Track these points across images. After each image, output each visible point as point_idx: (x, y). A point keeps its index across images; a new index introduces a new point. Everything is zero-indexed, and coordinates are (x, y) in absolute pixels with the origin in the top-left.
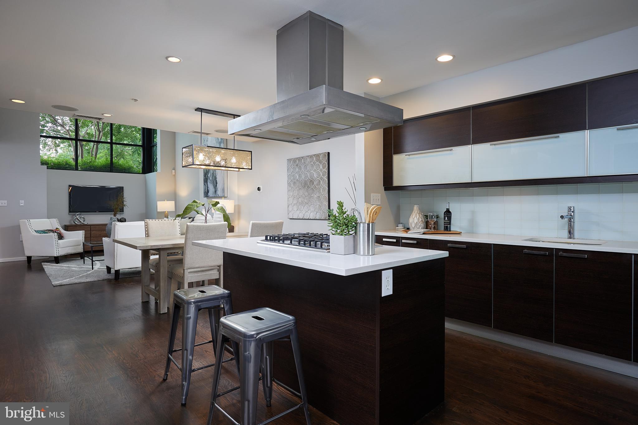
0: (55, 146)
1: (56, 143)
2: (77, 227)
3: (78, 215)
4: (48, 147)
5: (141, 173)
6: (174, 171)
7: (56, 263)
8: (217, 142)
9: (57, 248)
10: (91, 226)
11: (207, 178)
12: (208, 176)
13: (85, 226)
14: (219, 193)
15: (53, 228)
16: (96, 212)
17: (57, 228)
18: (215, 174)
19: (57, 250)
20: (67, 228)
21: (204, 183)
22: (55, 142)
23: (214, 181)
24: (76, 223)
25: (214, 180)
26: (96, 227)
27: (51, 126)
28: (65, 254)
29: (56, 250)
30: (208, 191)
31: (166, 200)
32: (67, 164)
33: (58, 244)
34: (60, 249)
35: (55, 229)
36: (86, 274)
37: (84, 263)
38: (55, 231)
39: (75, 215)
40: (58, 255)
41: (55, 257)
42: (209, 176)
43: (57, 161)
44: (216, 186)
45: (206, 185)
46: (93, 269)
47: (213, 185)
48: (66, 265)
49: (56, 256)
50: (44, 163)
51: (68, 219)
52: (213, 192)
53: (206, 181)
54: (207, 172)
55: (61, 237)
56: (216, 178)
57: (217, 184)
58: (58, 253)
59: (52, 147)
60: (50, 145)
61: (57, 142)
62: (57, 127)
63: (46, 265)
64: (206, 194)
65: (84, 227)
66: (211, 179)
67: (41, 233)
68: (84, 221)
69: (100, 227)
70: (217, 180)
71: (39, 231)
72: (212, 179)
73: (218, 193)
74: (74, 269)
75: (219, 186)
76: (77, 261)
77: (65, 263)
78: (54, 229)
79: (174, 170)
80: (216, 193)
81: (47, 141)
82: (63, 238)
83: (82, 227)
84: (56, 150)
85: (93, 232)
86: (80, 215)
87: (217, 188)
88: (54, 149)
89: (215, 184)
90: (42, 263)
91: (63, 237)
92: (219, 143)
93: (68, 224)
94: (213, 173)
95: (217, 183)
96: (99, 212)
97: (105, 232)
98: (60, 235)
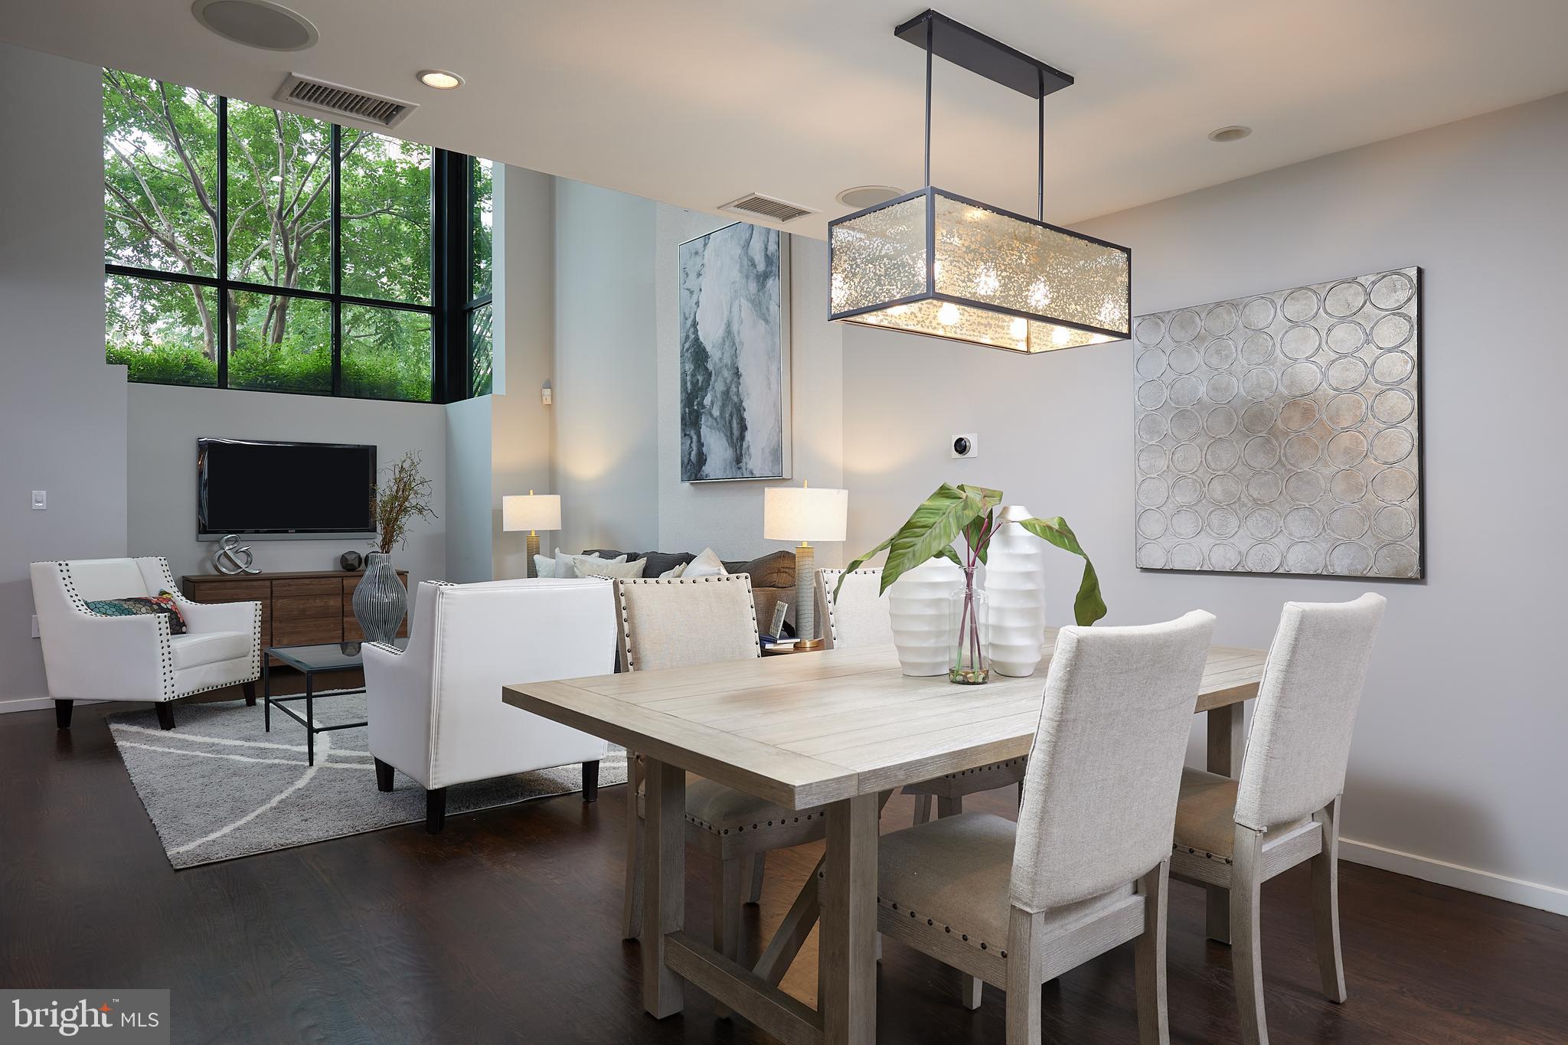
0: (143, 321)
1: (144, 311)
2: (228, 584)
3: (227, 541)
4: (120, 323)
5: (429, 400)
6: (547, 392)
7: (163, 728)
8: (747, 277)
9: (167, 670)
10: (274, 582)
11: (697, 411)
12: (701, 405)
13: (254, 583)
14: (757, 462)
15: (149, 594)
16: (287, 532)
17: (163, 593)
18: (738, 394)
19: (168, 676)
20: (194, 588)
21: (683, 430)
22: (142, 306)
23: (730, 422)
24: (224, 570)
25: (731, 416)
26: (290, 585)
27: (132, 257)
28: (196, 693)
29: (163, 678)
30: (702, 459)
31: (531, 492)
32: (189, 366)
33: (170, 656)
34: (176, 675)
35: (156, 595)
36: (291, 790)
37: (268, 730)
38: (157, 604)
39: (218, 541)
40: (170, 696)
41: (158, 704)
42: (707, 401)
43: (159, 355)
44: (742, 438)
45: (695, 438)
46: (311, 764)
47: (726, 436)
48: (199, 739)
49: (162, 700)
50: (116, 359)
51: (195, 556)
52: (725, 460)
53: (691, 420)
54: (701, 389)
55: (178, 626)
56: (739, 409)
57: (748, 435)
58: (169, 689)
59: (133, 323)
60: (128, 317)
61: (149, 309)
62: (150, 260)
63: (126, 736)
64: (694, 468)
65: (250, 583)
66: (716, 412)
67: (109, 612)
68: (249, 563)
69: (304, 584)
70: (746, 415)
71: (99, 602)
72: (722, 412)
73: (750, 466)
74: (238, 758)
75: (757, 441)
76: (237, 716)
77: (195, 726)
78: (153, 594)
79: (549, 390)
80: (743, 465)
81: (118, 304)
82: (184, 629)
83: (244, 584)
84: (146, 334)
85: (279, 603)
86: (236, 541)
87: (745, 446)
88: (139, 331)
89: (736, 432)
90: (113, 727)
91: (184, 624)
92: (758, 277)
93: (192, 572)
94: (726, 393)
95: (743, 428)
96: (297, 532)
97: (319, 603)
98: (173, 616)
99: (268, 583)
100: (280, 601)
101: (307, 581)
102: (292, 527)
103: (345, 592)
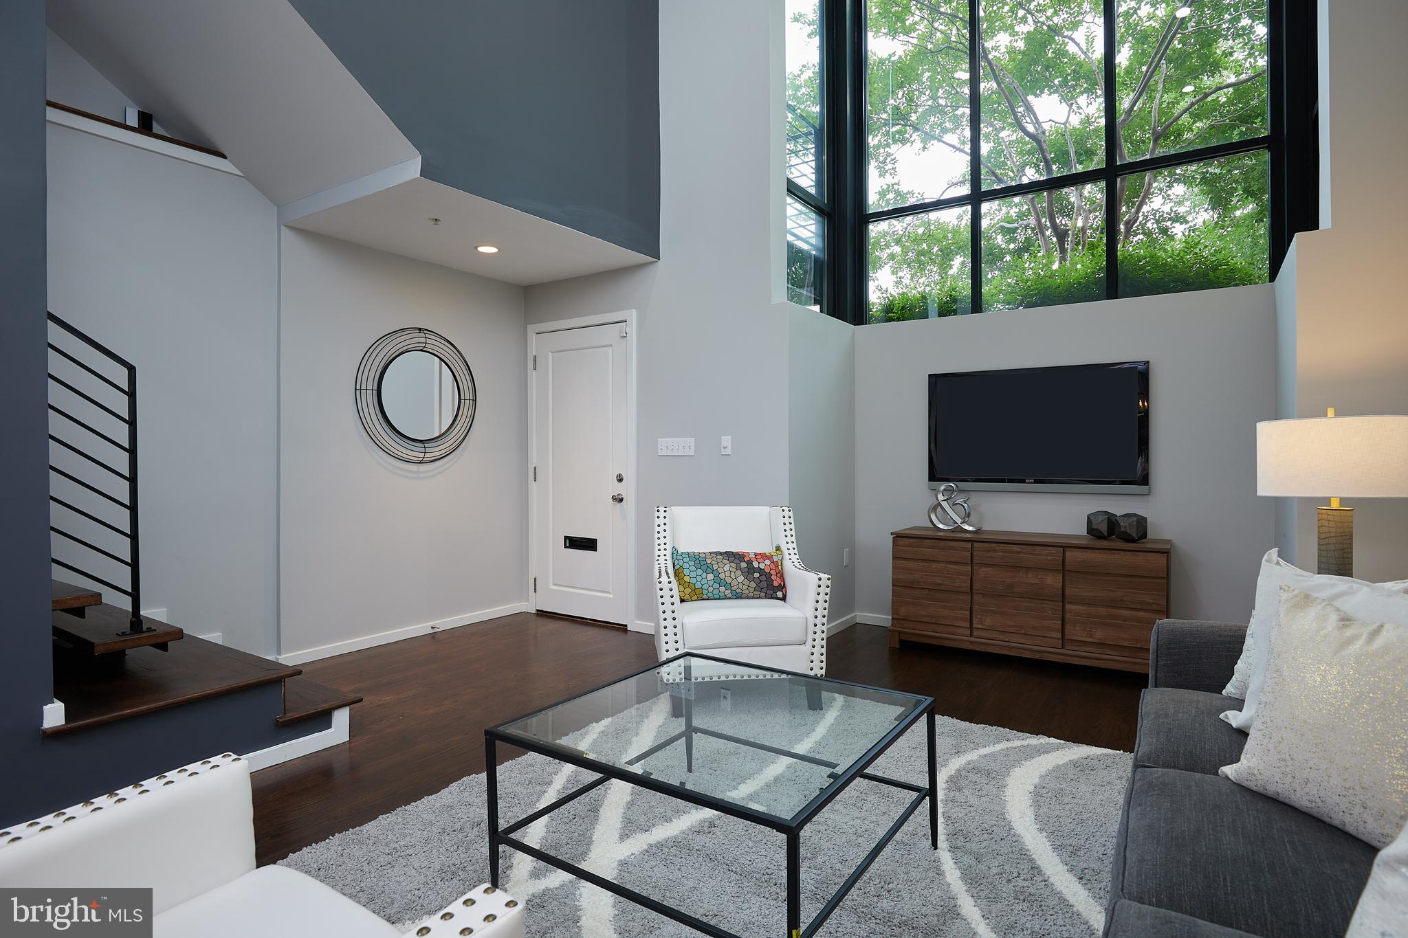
10: (976, 545)
13: (954, 544)
16: (1023, 481)
17: (778, 548)
24: (938, 523)
26: (995, 551)
31: (1331, 411)
68: (966, 517)
69: (1013, 551)
82: (779, 594)
83: (942, 543)
85: (982, 572)
86: (954, 491)
96: (1036, 482)
97: (1031, 578)
98: (763, 578)
99: (969, 545)
100: (983, 569)
101: (1016, 548)
102: (1029, 477)
103: (1067, 568)
